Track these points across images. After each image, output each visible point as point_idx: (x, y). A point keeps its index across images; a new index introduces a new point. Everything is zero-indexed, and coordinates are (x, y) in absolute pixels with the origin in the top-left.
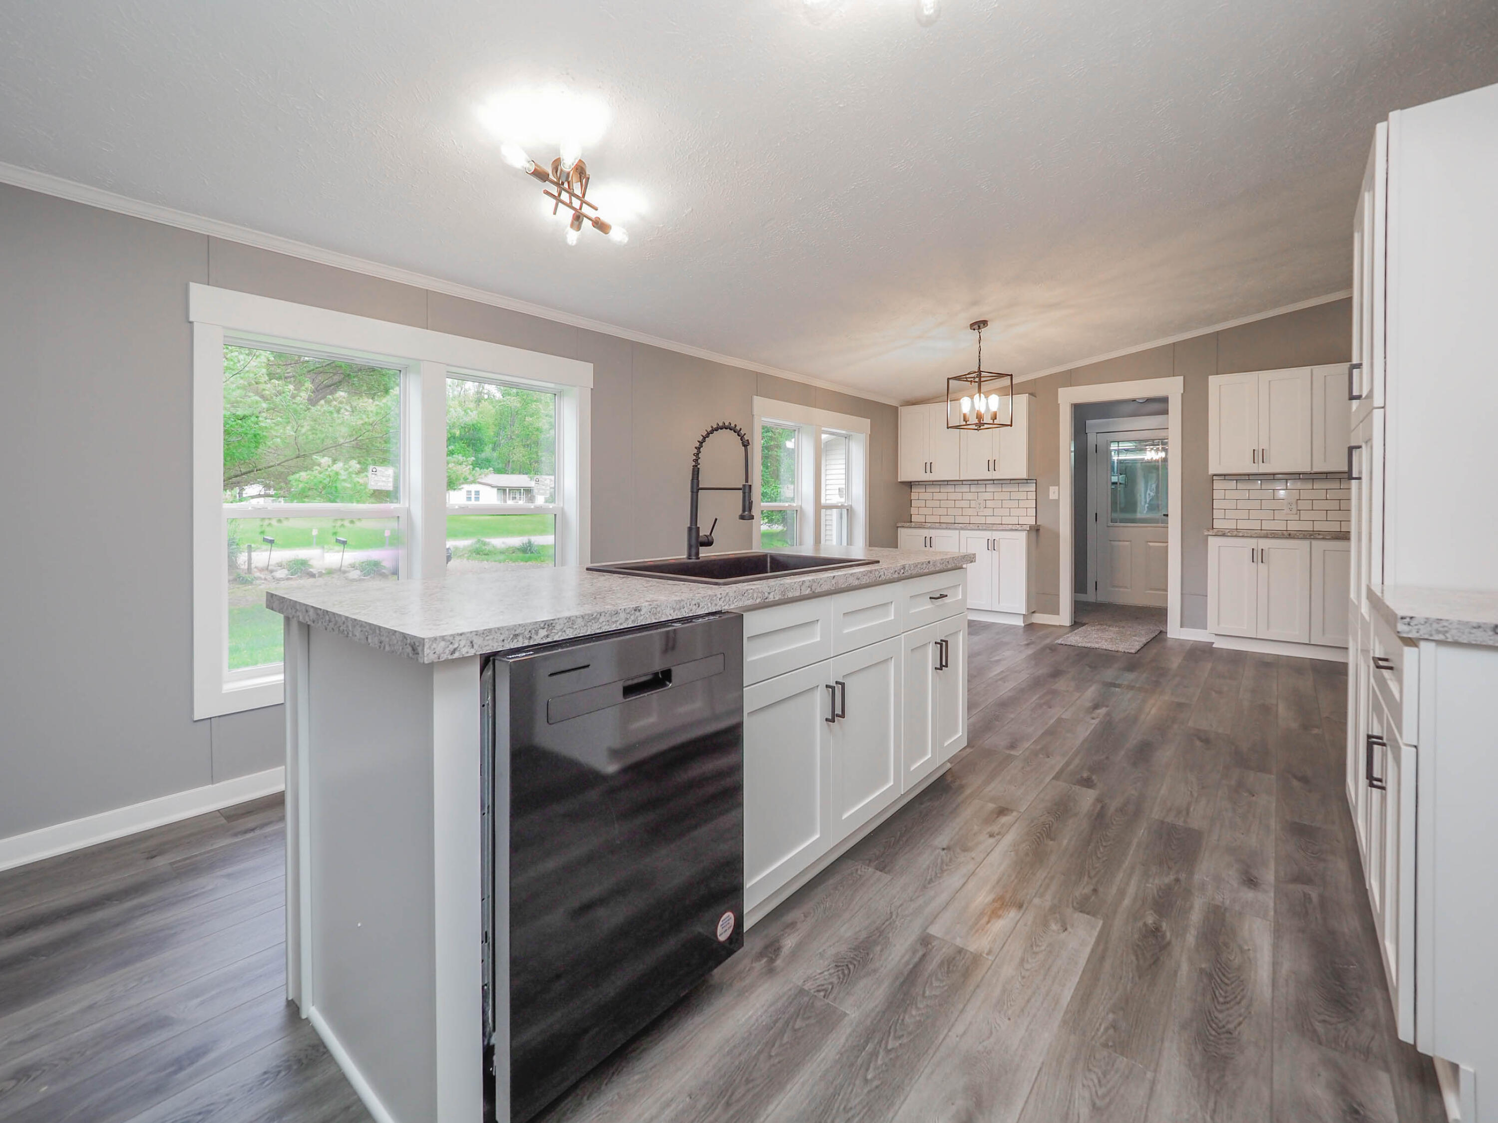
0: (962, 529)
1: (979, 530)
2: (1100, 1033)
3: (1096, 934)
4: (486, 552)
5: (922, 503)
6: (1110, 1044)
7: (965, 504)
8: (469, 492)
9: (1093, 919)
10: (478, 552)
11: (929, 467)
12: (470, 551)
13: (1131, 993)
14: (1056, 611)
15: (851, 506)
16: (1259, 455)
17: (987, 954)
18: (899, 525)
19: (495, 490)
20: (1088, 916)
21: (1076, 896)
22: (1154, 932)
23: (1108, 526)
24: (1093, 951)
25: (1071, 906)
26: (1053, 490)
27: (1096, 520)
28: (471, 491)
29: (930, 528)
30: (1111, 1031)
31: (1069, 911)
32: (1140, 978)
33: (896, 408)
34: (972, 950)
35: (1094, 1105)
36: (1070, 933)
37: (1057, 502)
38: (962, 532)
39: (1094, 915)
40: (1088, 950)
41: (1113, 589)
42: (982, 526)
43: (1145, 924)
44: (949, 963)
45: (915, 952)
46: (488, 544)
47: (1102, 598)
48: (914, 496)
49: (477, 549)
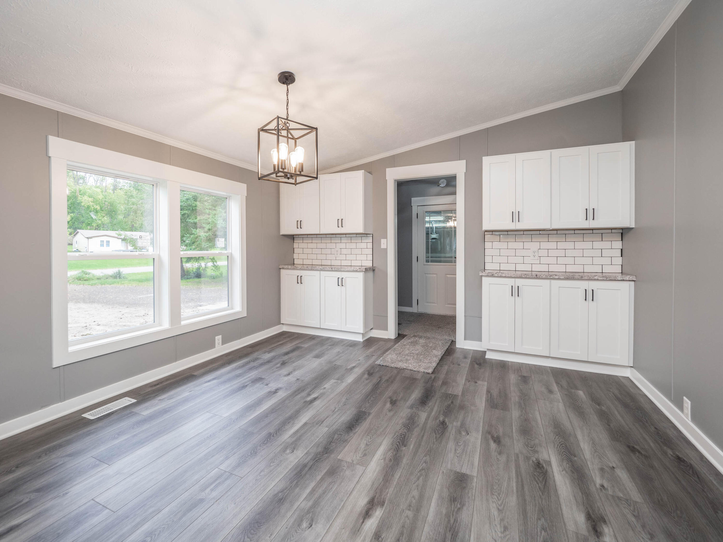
0: (321, 270)
1: (332, 271)
4: (86, 279)
7: (328, 251)
8: (102, 241)
10: (79, 279)
12: (74, 278)
14: (385, 328)
18: (281, 267)
19: (121, 240)
23: (424, 265)
26: (383, 241)
27: (417, 261)
28: (103, 241)
29: (302, 269)
37: (386, 250)
38: (321, 272)
41: (427, 304)
42: (334, 268)
46: (89, 274)
47: (421, 309)
48: (296, 245)
49: (79, 277)
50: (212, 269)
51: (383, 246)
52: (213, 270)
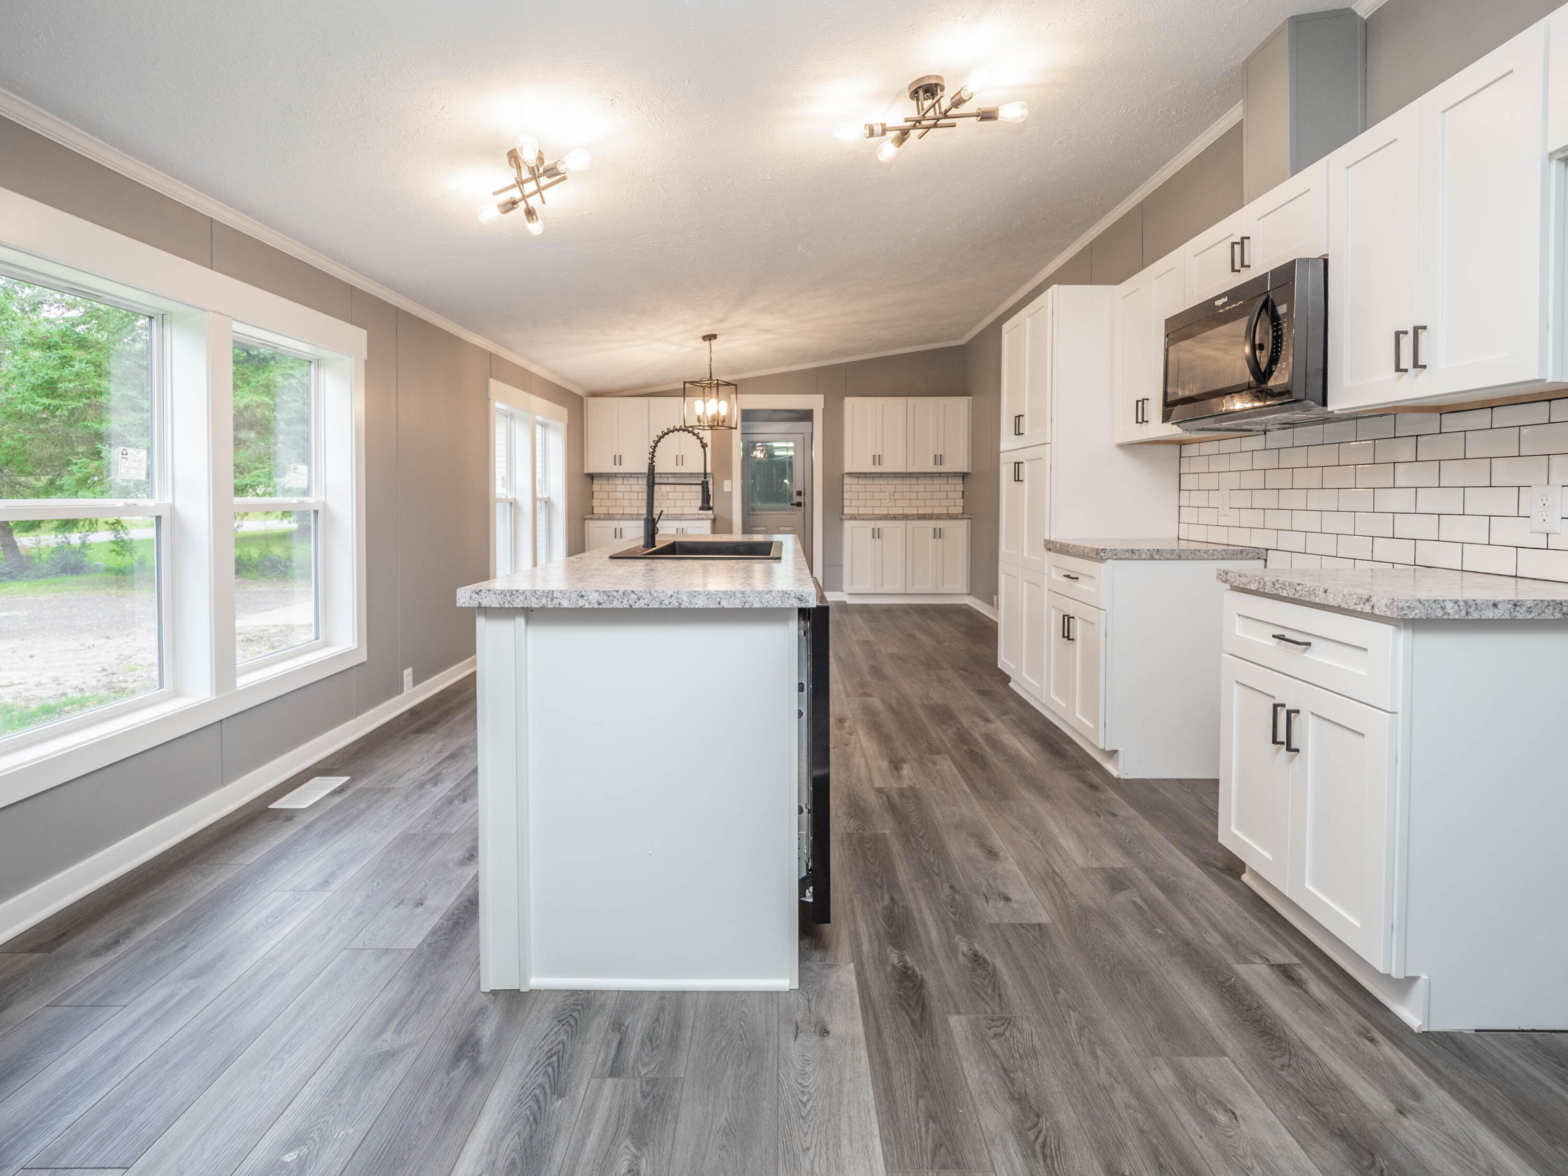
5: (605, 495)
11: (618, 460)
15: (549, 498)
16: (877, 460)
17: (914, 786)
18: (587, 517)
22: (972, 753)
26: (727, 483)
29: (620, 519)
33: (582, 398)
34: (905, 787)
37: (730, 494)
43: (965, 750)
44: (901, 795)
48: (596, 487)
50: (114, 551)
51: (727, 489)
52: (115, 553)
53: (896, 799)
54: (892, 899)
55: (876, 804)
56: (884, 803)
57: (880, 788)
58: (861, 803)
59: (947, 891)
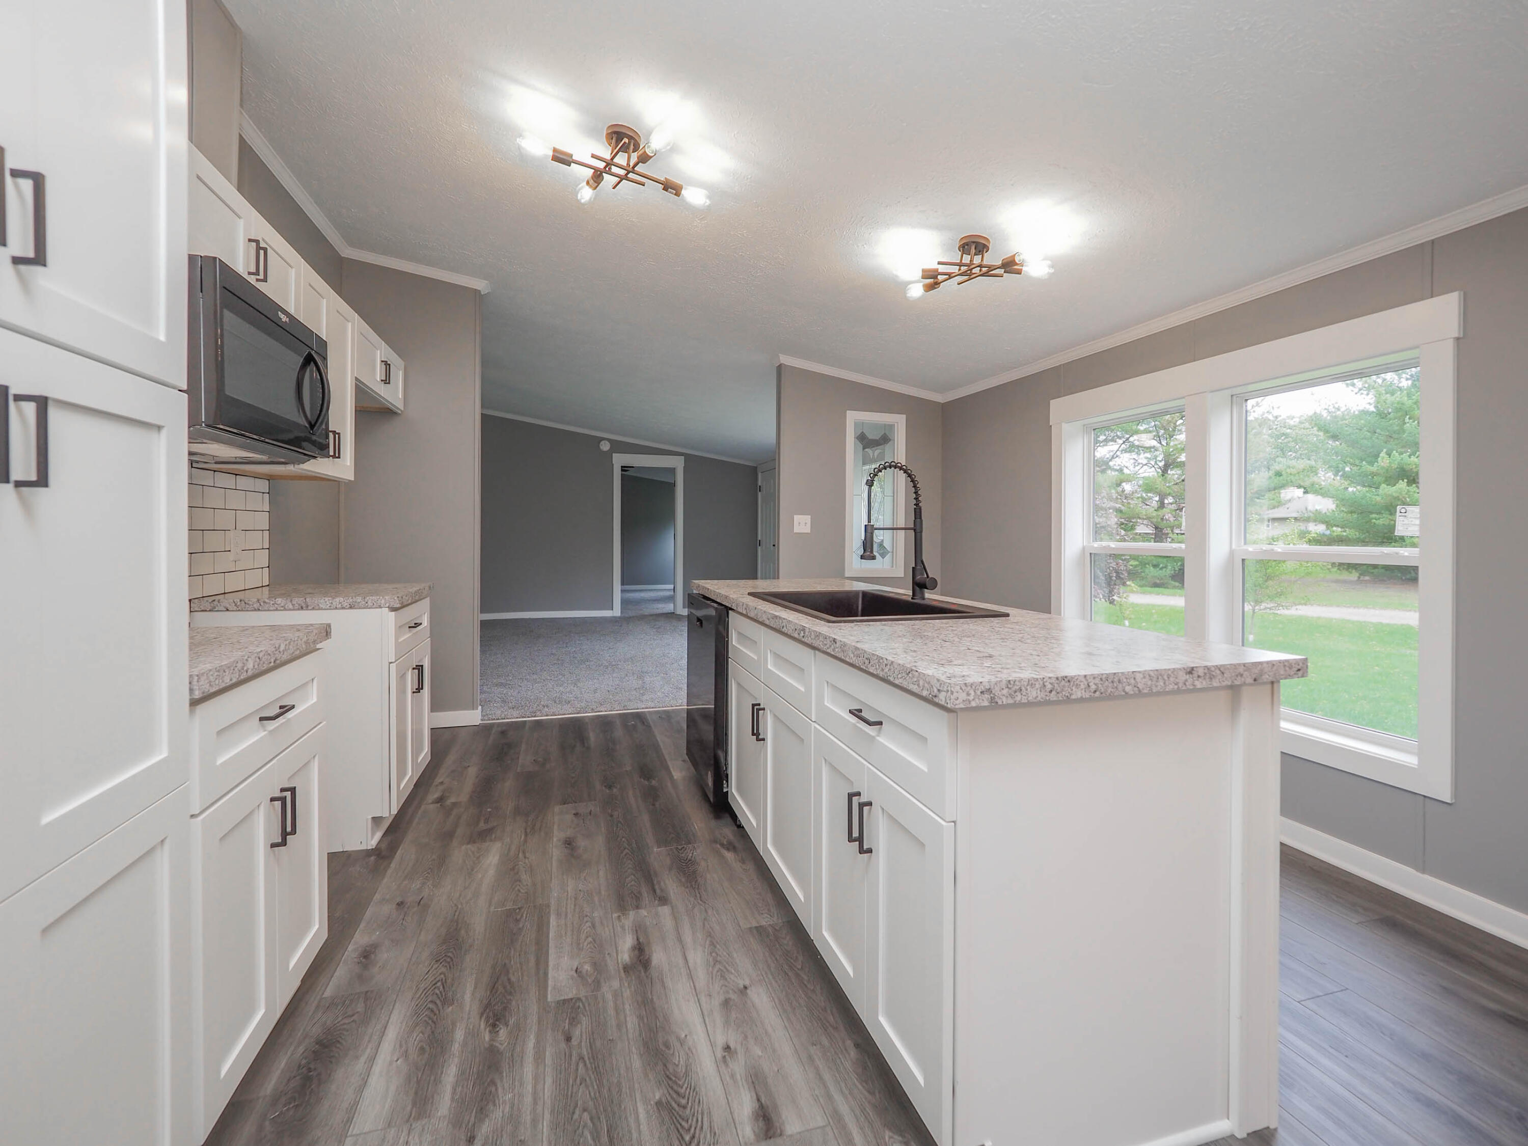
2: (525, 913)
3: (550, 983)
6: (518, 910)
9: (558, 999)
13: (510, 949)
17: (619, 917)
20: (562, 998)
21: (584, 1016)
22: (496, 1020)
24: (547, 966)
25: (584, 999)
30: (518, 917)
31: (583, 994)
32: (505, 964)
34: (631, 913)
35: (520, 881)
36: (572, 970)
39: (558, 1002)
40: (551, 963)
43: (507, 1025)
44: (638, 897)
45: (662, 890)
53: (644, 891)
54: (654, 805)
55: (667, 882)
56: (659, 883)
57: (664, 905)
58: (683, 880)
59: (616, 814)
